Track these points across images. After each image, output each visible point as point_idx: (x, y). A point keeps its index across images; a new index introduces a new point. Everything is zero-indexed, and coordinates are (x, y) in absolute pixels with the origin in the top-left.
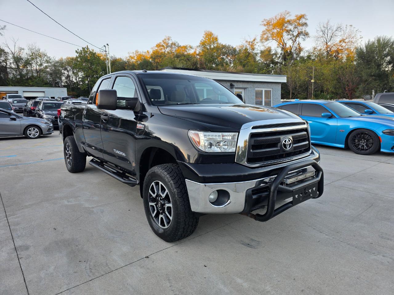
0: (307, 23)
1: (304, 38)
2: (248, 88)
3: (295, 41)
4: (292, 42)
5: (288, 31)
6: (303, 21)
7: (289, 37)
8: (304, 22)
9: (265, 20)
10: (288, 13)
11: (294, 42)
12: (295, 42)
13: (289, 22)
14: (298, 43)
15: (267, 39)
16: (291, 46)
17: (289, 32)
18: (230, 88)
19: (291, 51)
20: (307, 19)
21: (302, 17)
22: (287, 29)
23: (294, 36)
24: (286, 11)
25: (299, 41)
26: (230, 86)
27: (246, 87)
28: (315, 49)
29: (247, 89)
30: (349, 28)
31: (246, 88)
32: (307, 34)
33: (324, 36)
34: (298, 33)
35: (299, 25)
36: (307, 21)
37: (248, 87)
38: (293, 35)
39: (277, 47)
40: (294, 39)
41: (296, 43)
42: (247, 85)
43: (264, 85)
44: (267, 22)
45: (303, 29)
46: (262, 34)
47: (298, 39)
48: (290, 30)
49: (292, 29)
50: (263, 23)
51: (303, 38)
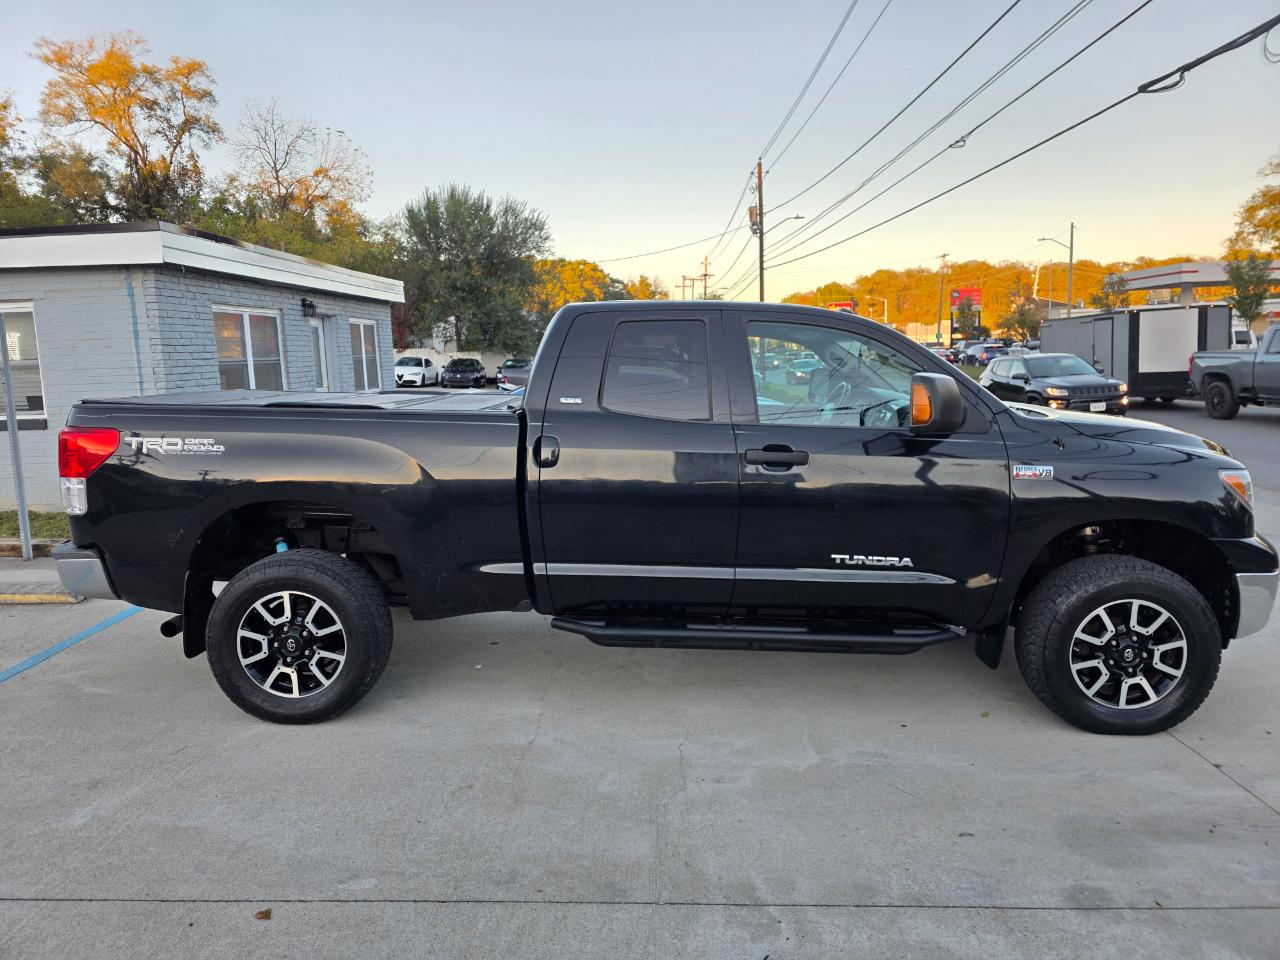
0: (214, 93)
1: (206, 138)
2: (334, 316)
3: (179, 143)
4: (168, 144)
5: (151, 105)
6: (197, 82)
7: (155, 124)
8: (203, 87)
9: (48, 43)
10: (137, 42)
11: (175, 148)
12: (178, 149)
13: (150, 73)
14: (187, 152)
15: (70, 116)
16: (164, 159)
17: (151, 109)
18: (301, 313)
19: (167, 177)
20: (213, 81)
21: (193, 68)
22: (143, 94)
23: (171, 127)
24: (130, 32)
25: (190, 148)
26: (300, 308)
27: (330, 312)
28: (232, 180)
29: (333, 319)
30: (335, 136)
31: (329, 317)
32: (213, 129)
33: (263, 145)
34: (186, 122)
35: (189, 92)
36: (211, 88)
37: (336, 312)
38: (168, 121)
39: (108, 152)
40: (172, 134)
41: (182, 152)
42: (333, 307)
43: (362, 307)
44: (55, 53)
45: (202, 109)
46: (47, 91)
47: (185, 138)
48: (155, 103)
49: (161, 100)
50: (36, 51)
51: (204, 141)
